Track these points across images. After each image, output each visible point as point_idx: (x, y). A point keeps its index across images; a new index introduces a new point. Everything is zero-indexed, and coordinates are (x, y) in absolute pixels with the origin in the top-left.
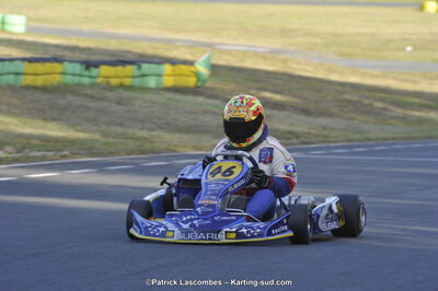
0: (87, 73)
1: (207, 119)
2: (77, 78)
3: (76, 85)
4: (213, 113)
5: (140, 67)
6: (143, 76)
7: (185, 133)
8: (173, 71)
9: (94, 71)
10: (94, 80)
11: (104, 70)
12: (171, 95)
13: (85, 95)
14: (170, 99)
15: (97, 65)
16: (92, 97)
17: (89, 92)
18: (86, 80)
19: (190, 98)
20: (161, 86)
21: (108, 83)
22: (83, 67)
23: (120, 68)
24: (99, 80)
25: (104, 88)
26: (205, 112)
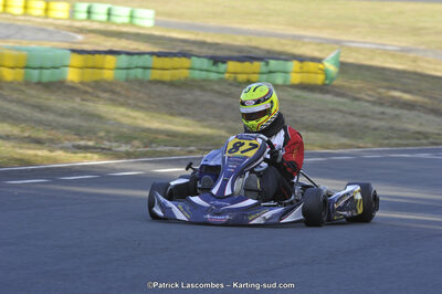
0: (214, 68)
1: (335, 118)
2: (204, 73)
3: (204, 80)
4: (340, 111)
5: (267, 64)
6: (270, 72)
7: (312, 131)
8: (301, 68)
9: (222, 67)
10: (221, 76)
11: (232, 66)
12: (298, 93)
13: (212, 91)
14: (297, 96)
15: (224, 60)
16: (219, 93)
17: (216, 87)
18: (213, 76)
19: (318, 96)
20: (288, 83)
21: (235, 79)
22: (211, 62)
23: (247, 64)
24: (227, 76)
25: (231, 84)
26: (332, 110)
